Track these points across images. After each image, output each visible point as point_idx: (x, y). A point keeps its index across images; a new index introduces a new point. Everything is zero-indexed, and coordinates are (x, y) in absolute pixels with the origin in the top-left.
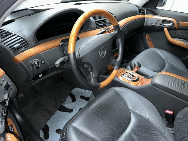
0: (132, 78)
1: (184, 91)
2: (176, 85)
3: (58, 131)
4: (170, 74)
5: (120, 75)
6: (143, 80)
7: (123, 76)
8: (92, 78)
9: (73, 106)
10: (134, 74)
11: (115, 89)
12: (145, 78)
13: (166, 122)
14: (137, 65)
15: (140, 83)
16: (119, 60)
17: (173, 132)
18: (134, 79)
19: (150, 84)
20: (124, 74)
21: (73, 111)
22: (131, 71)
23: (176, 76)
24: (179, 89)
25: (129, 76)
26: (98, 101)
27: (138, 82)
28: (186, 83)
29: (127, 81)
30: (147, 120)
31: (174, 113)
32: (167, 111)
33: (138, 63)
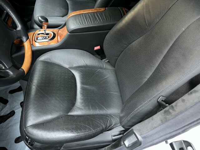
0: (47, 37)
1: (97, 22)
2: (89, 21)
3: (18, 140)
4: (78, 12)
5: (34, 42)
6: (59, 32)
7: (37, 41)
8: (8, 71)
9: (10, 107)
10: (47, 32)
11: (40, 60)
12: (59, 29)
13: (99, 57)
14: (42, 20)
15: (59, 37)
16: (22, 28)
17: (108, 61)
18: (51, 36)
19: (69, 33)
20: (37, 38)
21: (15, 111)
22: (41, 30)
23: (84, 11)
24: (94, 23)
25: (43, 37)
26: (34, 84)
27: (56, 37)
28: (95, 14)
29: (46, 44)
30: (86, 67)
31: (101, 47)
32: (96, 48)
33: (42, 17)
